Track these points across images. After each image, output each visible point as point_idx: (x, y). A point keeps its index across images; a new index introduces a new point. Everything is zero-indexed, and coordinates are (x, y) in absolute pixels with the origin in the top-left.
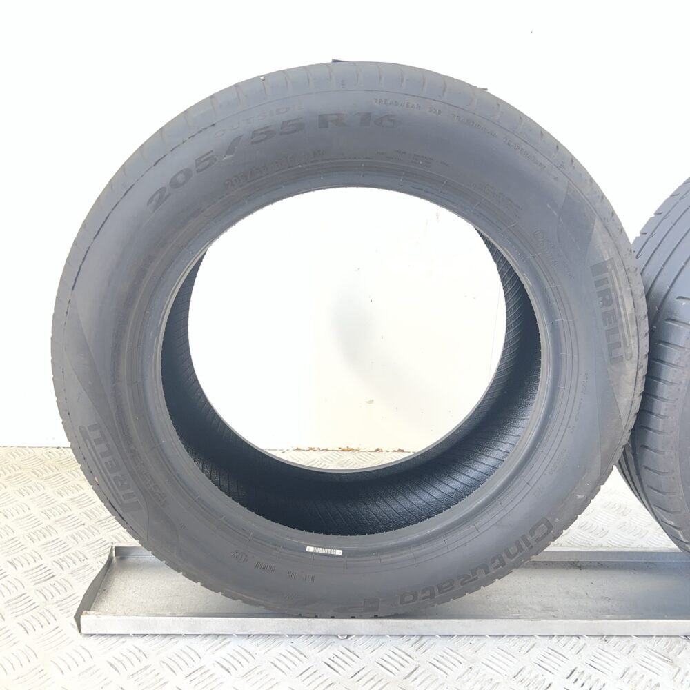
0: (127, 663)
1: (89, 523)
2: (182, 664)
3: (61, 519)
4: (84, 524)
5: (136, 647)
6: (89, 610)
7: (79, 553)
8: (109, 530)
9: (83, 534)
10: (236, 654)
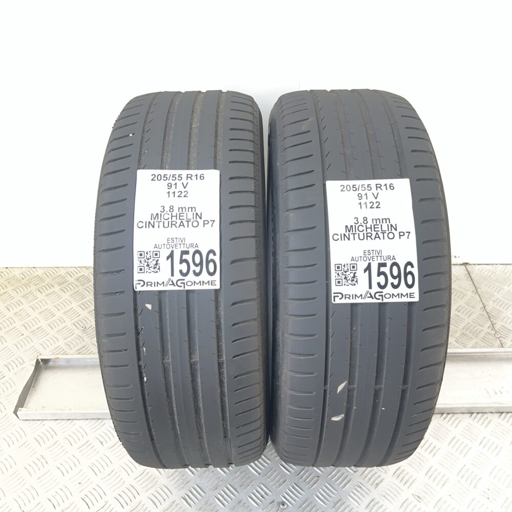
0: (46, 440)
1: (26, 333)
2: (76, 439)
3: (9, 331)
4: (23, 335)
5: (51, 428)
6: (22, 407)
7: (19, 358)
8: (38, 339)
9: (22, 343)
10: (107, 431)
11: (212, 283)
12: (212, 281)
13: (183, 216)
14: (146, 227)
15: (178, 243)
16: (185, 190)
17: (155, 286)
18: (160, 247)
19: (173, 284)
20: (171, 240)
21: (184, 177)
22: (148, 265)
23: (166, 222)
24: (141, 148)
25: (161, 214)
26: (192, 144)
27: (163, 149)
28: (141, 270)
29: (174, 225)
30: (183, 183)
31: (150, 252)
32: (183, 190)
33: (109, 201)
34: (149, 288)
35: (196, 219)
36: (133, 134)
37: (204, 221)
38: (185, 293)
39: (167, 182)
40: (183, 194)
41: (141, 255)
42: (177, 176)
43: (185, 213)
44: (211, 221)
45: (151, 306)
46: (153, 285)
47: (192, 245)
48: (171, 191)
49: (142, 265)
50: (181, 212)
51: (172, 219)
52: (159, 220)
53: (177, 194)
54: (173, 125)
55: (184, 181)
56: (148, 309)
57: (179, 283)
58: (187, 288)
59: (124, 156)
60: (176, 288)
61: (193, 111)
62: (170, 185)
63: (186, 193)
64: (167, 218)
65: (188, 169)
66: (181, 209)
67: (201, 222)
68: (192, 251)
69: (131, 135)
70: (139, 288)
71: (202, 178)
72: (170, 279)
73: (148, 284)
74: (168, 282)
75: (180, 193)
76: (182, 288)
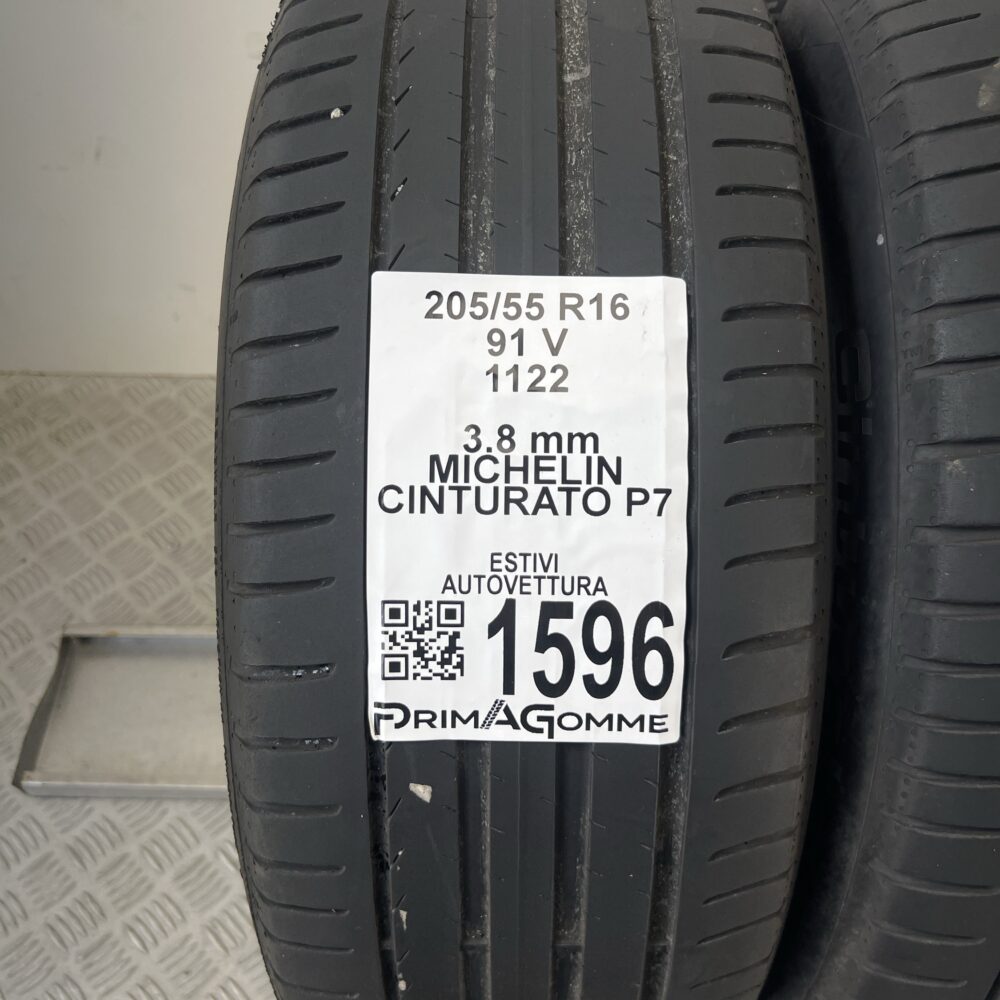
11: (652, 724)
12: (652, 718)
13: (551, 469)
14: (411, 510)
15: (532, 574)
16: (556, 360)
17: (444, 725)
18: (465, 588)
19: (511, 721)
20: (505, 563)
21: (551, 304)
22: (420, 652)
23: (487, 491)
24: (379, 171)
25: (467, 458)
26: (572, 158)
27: (464, 179)
28: (395, 667)
29: (518, 502)
30: (545, 332)
31: (428, 603)
32: (549, 362)
33: (268, 395)
34: (425, 734)
35: (600, 481)
36: (345, 110)
37: (630, 491)
38: (552, 755)
39: (487, 324)
40: (549, 380)
41: (395, 614)
42: (523, 302)
43: (559, 457)
44: (657, 491)
45: (429, 789)
46: (438, 722)
47: (581, 583)
48: (505, 362)
49: (397, 650)
50: (540, 451)
51: (507, 480)
52: (461, 482)
53: (525, 380)
54: (492, 73)
55: (552, 322)
56: (420, 801)
57: (532, 718)
58: (561, 736)
59: (316, 203)
60: (523, 736)
61: (557, 14)
62: (496, 337)
63: (560, 372)
64: (488, 476)
65: (563, 272)
66: (541, 441)
67: (618, 494)
68: (582, 603)
69: (336, 113)
70: (387, 733)
71: (620, 311)
72: (498, 704)
73: (422, 717)
74: (492, 714)
75: (537, 373)
76: (543, 738)
